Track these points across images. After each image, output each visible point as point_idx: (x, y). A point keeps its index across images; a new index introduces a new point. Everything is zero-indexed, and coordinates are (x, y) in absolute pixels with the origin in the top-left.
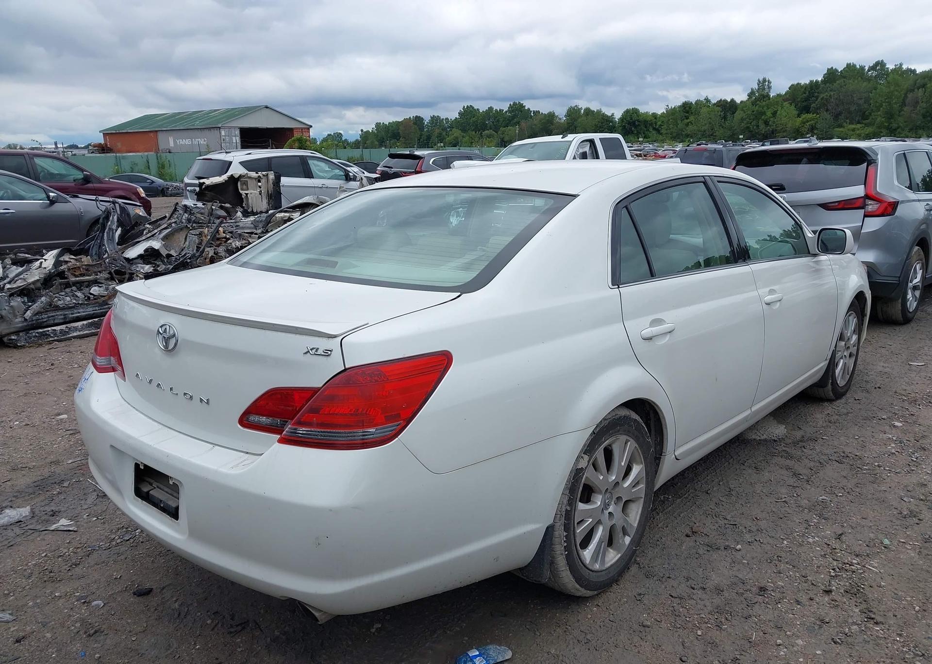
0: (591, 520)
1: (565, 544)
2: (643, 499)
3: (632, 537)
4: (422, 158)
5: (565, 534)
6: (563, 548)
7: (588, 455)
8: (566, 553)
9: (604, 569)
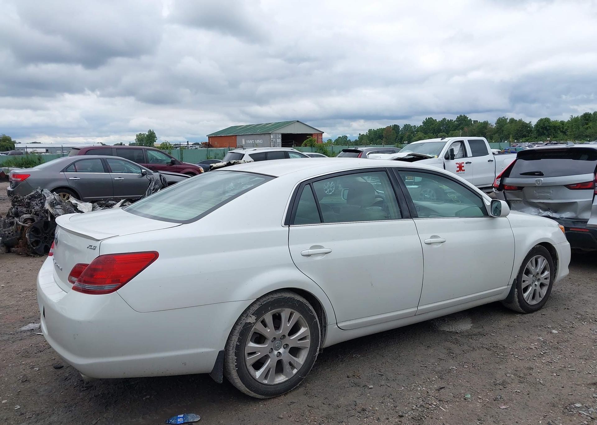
0: (260, 353)
1: (236, 364)
2: (308, 349)
3: (299, 370)
4: (362, 152)
5: (236, 358)
6: (234, 366)
7: (256, 316)
8: (237, 369)
9: (273, 384)
